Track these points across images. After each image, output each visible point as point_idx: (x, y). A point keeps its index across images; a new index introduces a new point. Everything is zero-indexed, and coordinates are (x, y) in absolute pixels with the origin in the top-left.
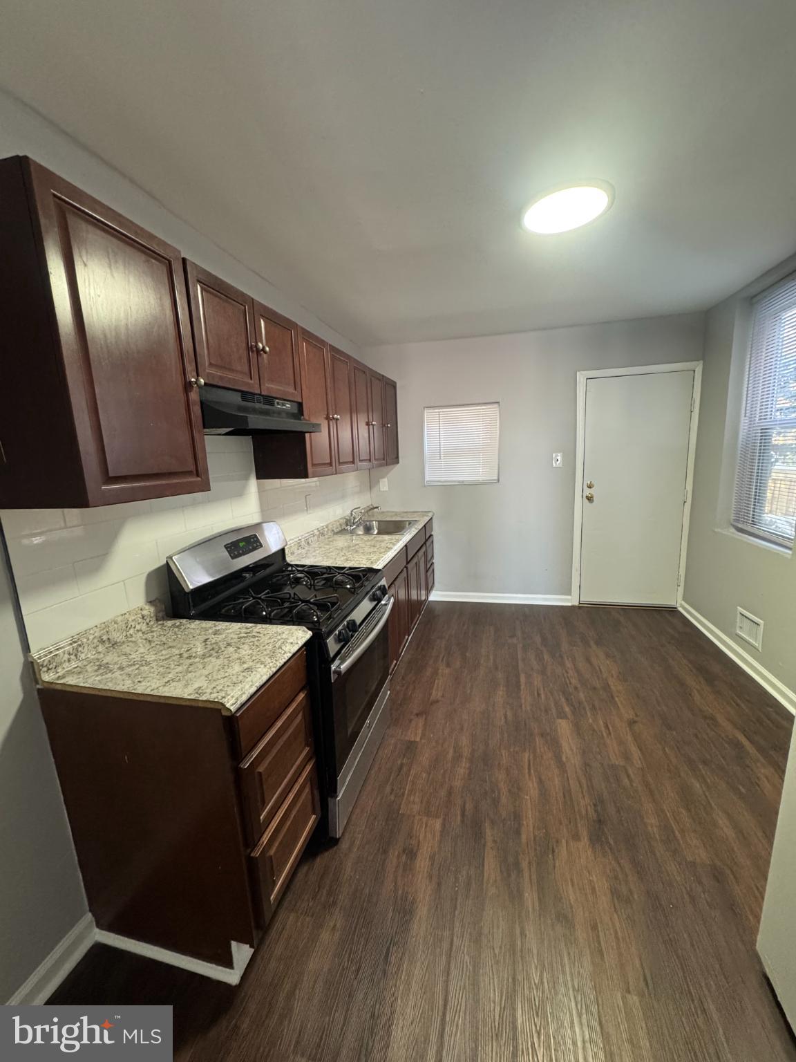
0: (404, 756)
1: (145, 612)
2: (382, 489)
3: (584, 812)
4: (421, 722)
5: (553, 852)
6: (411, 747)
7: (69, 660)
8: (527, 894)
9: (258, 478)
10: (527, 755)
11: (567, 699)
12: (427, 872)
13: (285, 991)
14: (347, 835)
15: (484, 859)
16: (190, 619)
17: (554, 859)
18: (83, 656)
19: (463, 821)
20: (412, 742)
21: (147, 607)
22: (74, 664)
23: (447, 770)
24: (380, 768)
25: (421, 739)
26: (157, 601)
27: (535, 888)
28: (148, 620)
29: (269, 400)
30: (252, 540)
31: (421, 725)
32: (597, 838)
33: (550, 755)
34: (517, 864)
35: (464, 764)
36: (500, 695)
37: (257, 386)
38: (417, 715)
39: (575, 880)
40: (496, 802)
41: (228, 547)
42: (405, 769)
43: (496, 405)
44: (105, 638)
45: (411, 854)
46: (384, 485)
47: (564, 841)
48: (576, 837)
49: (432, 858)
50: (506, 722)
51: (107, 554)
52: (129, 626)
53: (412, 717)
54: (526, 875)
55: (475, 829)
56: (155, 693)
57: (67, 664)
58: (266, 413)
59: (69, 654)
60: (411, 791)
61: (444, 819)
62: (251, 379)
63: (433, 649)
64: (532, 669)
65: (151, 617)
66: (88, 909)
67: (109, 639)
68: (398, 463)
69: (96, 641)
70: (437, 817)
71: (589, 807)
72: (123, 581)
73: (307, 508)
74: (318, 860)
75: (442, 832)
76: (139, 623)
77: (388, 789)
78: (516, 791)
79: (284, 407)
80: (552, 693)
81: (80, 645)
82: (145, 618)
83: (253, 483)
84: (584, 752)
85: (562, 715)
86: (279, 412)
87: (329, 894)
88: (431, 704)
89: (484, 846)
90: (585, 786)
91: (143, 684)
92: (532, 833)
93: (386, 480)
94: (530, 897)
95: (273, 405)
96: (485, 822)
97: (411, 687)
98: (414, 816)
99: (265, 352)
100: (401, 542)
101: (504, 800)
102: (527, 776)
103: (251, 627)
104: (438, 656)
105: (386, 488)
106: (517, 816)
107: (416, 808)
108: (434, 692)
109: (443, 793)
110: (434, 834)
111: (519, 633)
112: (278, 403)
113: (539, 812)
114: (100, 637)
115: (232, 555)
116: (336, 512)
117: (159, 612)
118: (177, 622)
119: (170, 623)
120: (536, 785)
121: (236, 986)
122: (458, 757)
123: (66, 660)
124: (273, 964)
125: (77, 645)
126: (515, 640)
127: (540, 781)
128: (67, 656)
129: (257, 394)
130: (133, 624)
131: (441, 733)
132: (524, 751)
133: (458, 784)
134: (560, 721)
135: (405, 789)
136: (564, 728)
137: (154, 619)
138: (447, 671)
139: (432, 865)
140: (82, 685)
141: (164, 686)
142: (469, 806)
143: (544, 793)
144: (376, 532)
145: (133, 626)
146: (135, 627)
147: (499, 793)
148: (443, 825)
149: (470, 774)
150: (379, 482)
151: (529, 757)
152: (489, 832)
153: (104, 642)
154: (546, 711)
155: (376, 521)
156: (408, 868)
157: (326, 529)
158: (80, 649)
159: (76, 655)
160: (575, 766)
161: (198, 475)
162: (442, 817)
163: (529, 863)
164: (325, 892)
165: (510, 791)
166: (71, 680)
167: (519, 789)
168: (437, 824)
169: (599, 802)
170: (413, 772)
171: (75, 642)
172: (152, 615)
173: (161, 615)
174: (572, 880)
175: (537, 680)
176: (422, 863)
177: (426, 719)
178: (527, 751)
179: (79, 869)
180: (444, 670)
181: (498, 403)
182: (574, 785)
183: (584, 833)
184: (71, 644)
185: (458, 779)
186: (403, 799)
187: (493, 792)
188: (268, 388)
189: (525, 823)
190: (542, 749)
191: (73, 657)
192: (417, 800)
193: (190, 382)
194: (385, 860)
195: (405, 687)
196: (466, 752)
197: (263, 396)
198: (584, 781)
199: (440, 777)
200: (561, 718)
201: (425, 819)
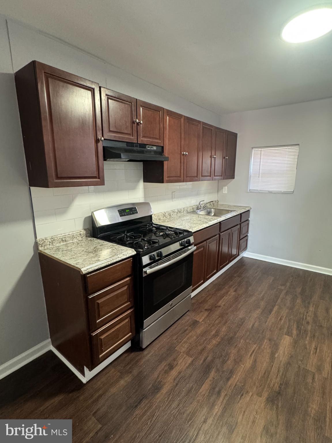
0: (190, 326)
1: (81, 233)
2: (224, 192)
3: (272, 385)
4: (206, 313)
5: (242, 395)
6: (195, 323)
7: (49, 245)
8: (217, 407)
9: (144, 182)
10: (255, 346)
11: (298, 327)
12: (175, 377)
13: (99, 394)
14: (148, 349)
15: (203, 384)
16: (97, 238)
17: (240, 399)
18: (55, 244)
19: (202, 364)
20: (197, 321)
21: (83, 231)
22: (51, 246)
23: (207, 339)
24: (176, 328)
25: (202, 321)
26: (88, 229)
27: (223, 406)
28: (82, 236)
29: (143, 146)
30: (133, 210)
31: (205, 315)
32: (272, 400)
33: (269, 351)
34: (219, 393)
35: (218, 339)
36: (256, 314)
37: (136, 140)
38: (206, 310)
39: (246, 413)
40: (224, 362)
41: (120, 211)
42: (187, 331)
43: (297, 147)
44: (64, 239)
45: (171, 367)
46: (225, 190)
47: (251, 394)
48: (260, 395)
49: (180, 373)
50: (252, 327)
51: (68, 207)
52: (74, 237)
53: (203, 310)
54: (221, 399)
55: (207, 369)
56: (65, 261)
57: (49, 246)
58: (142, 152)
59: (50, 242)
60: (185, 342)
61: (194, 359)
62: (133, 136)
63: (232, 281)
64: (285, 305)
65: (84, 235)
66: (50, 337)
67: (65, 240)
68: (234, 178)
69: (60, 240)
70: (191, 357)
71: (276, 384)
72: (74, 219)
73: (173, 198)
74: (133, 354)
75: (190, 364)
76: (78, 237)
77: (175, 338)
78: (238, 361)
79: (152, 149)
80: (289, 321)
81: (54, 240)
82: (81, 235)
83: (141, 184)
84: (292, 357)
85: (289, 333)
86: (150, 151)
87: (130, 368)
88: (216, 307)
89: (207, 378)
90: (281, 373)
91: (64, 257)
92: (235, 382)
93: (226, 187)
94: (217, 409)
95: (145, 148)
96: (213, 368)
97: (210, 296)
98: (181, 353)
99: (141, 124)
100: (216, 220)
101: (229, 362)
102: (249, 355)
103: (115, 246)
104: (232, 285)
105: (226, 192)
106: (232, 372)
107: (184, 349)
108: (220, 302)
109: (200, 348)
110: (186, 364)
111: (288, 284)
112: (148, 147)
113: (245, 375)
114: (62, 239)
115: (121, 215)
116: (192, 202)
117: (88, 234)
118: (92, 239)
119: (90, 239)
120: (251, 362)
121: (84, 384)
122: (216, 335)
123: (49, 244)
124: (99, 383)
125: (53, 240)
126: (283, 288)
127: (255, 361)
128: (49, 243)
129: (135, 143)
130: (76, 236)
131: (214, 322)
132: (255, 344)
133: (209, 347)
134: (286, 336)
135: (183, 340)
136: (286, 341)
137: (85, 236)
138: (233, 293)
139: (178, 375)
140: (48, 253)
141: (69, 259)
142: (209, 358)
143: (254, 367)
144: (213, 214)
145: (76, 237)
146: (76, 238)
147: (228, 358)
148: (192, 361)
149: (218, 345)
150: (223, 188)
151: (256, 348)
152: (212, 374)
153: (63, 241)
154: (280, 329)
155: (213, 209)
156: (167, 372)
157: (183, 210)
158: (54, 241)
159: (52, 243)
160: (281, 362)
161: (99, 179)
162: (194, 358)
163: (226, 395)
164: (129, 367)
165: (235, 360)
166: (46, 251)
167: (241, 361)
168: (190, 360)
169: (284, 384)
170: (190, 334)
171: (52, 238)
172: (84, 234)
173: (88, 235)
174: (244, 412)
175: (284, 312)
176: (174, 373)
177: (209, 313)
178: (256, 345)
179: (48, 322)
180: (232, 293)
181: (299, 144)
182: (274, 370)
183: (265, 395)
184: (51, 239)
185: (210, 345)
186: (179, 344)
187: (225, 356)
188: (142, 140)
189: (234, 376)
190: (266, 347)
191: (51, 244)
192: (186, 346)
193: (98, 139)
194: (159, 365)
195: (207, 296)
196: (222, 334)
197: (139, 144)
198: (281, 370)
199: (202, 341)
200: (288, 335)
201: (185, 356)
